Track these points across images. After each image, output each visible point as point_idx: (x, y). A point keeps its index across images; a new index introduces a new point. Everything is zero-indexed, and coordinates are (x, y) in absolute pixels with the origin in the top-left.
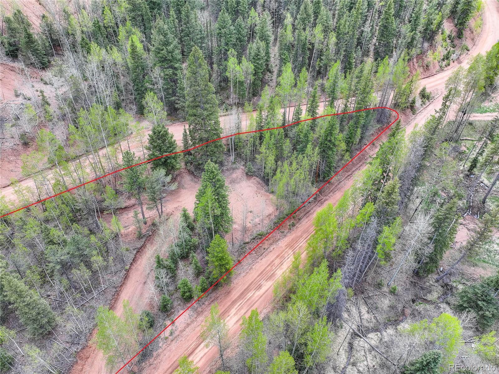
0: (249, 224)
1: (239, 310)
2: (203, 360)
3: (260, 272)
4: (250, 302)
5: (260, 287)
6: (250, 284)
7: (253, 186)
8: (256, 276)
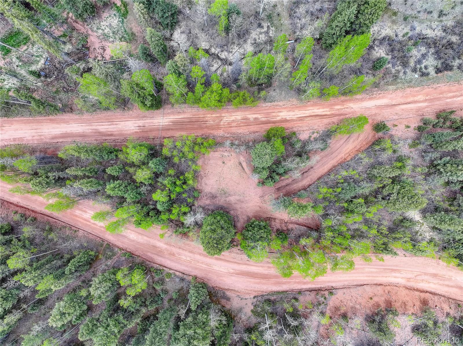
0: (233, 154)
1: (275, 116)
2: (308, 108)
3: (248, 127)
4: (267, 116)
5: (256, 119)
6: (259, 124)
8: (252, 126)
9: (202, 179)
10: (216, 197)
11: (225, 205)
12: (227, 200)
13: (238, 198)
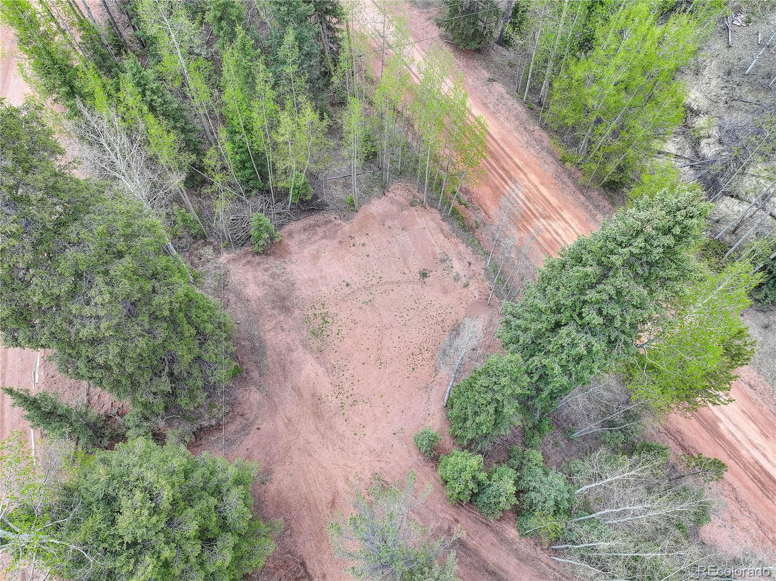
0: (472, 287)
7: (315, 247)
9: (325, 237)
10: (286, 310)
11: (271, 357)
12: (295, 354)
13: (325, 388)
